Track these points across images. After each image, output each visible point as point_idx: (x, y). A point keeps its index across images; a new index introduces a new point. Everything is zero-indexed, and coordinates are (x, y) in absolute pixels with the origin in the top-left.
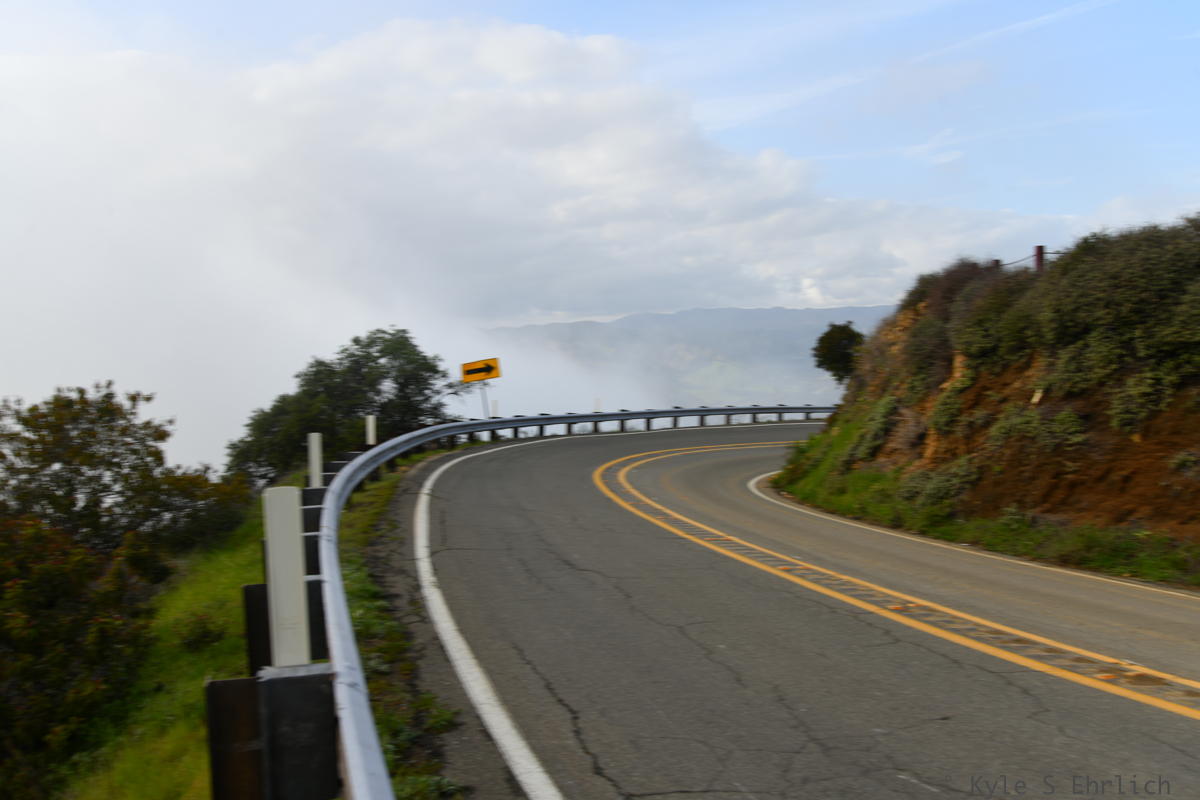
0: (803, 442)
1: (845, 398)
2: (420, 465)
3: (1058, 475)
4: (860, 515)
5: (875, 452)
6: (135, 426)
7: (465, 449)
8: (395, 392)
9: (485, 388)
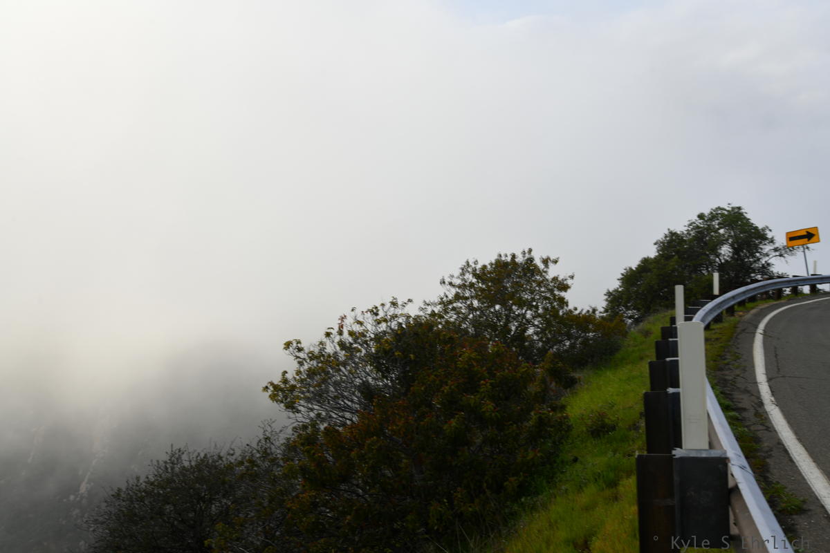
2: (753, 311)
6: (547, 280)
7: (790, 299)
8: (731, 254)
9: (806, 250)
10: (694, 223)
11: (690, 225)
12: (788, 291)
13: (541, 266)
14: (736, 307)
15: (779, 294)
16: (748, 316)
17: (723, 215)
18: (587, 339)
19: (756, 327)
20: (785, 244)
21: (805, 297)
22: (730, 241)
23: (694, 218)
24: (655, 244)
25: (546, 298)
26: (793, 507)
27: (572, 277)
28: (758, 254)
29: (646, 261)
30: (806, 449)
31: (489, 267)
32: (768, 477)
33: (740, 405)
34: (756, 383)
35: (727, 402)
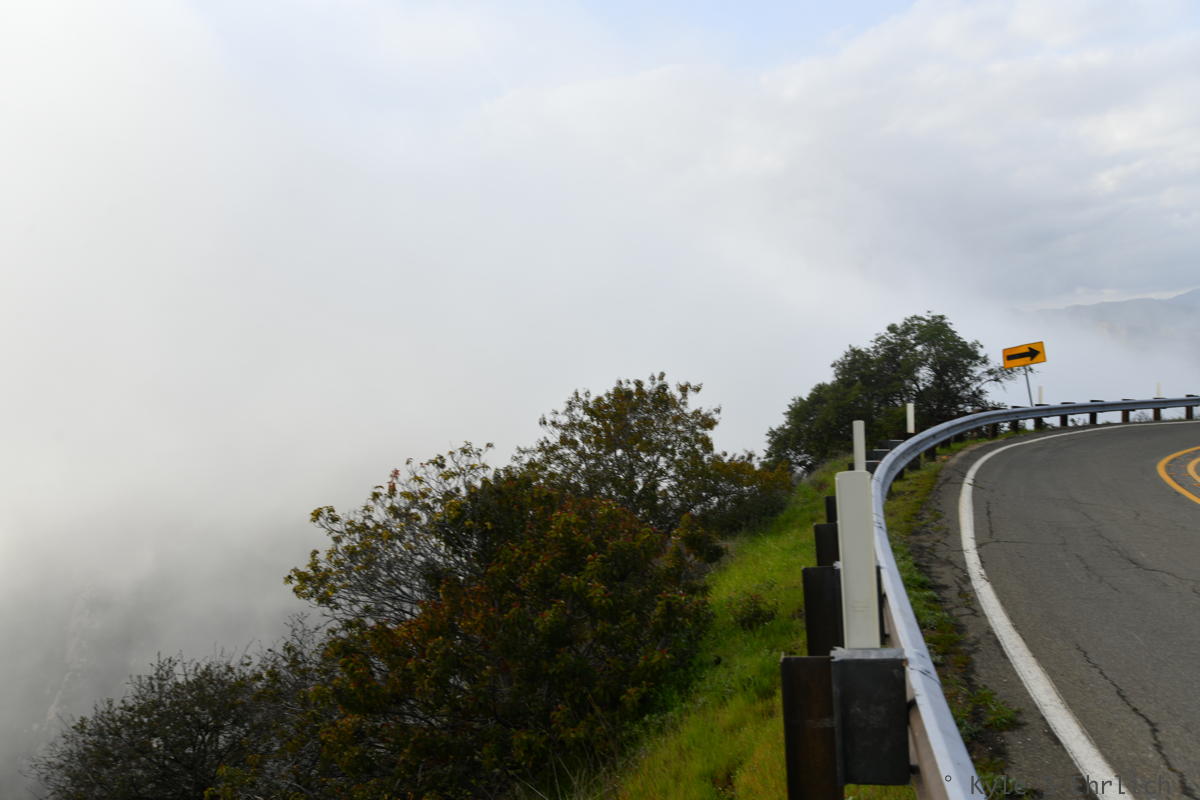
2: (961, 454)
6: (686, 415)
7: (1009, 438)
8: (932, 379)
9: (1029, 373)
10: (883, 337)
11: (878, 340)
12: (1006, 427)
13: (678, 395)
14: (938, 449)
15: (994, 431)
16: (954, 461)
17: (919, 325)
18: (742, 495)
19: (964, 475)
20: (1002, 365)
21: (1028, 434)
22: (930, 360)
23: (883, 331)
24: (833, 366)
25: (686, 439)
26: (1004, 721)
27: (718, 411)
28: (967, 379)
29: (820, 388)
30: (1024, 639)
31: (605, 399)
32: (972, 680)
33: (940, 581)
34: (961, 551)
35: (922, 578)
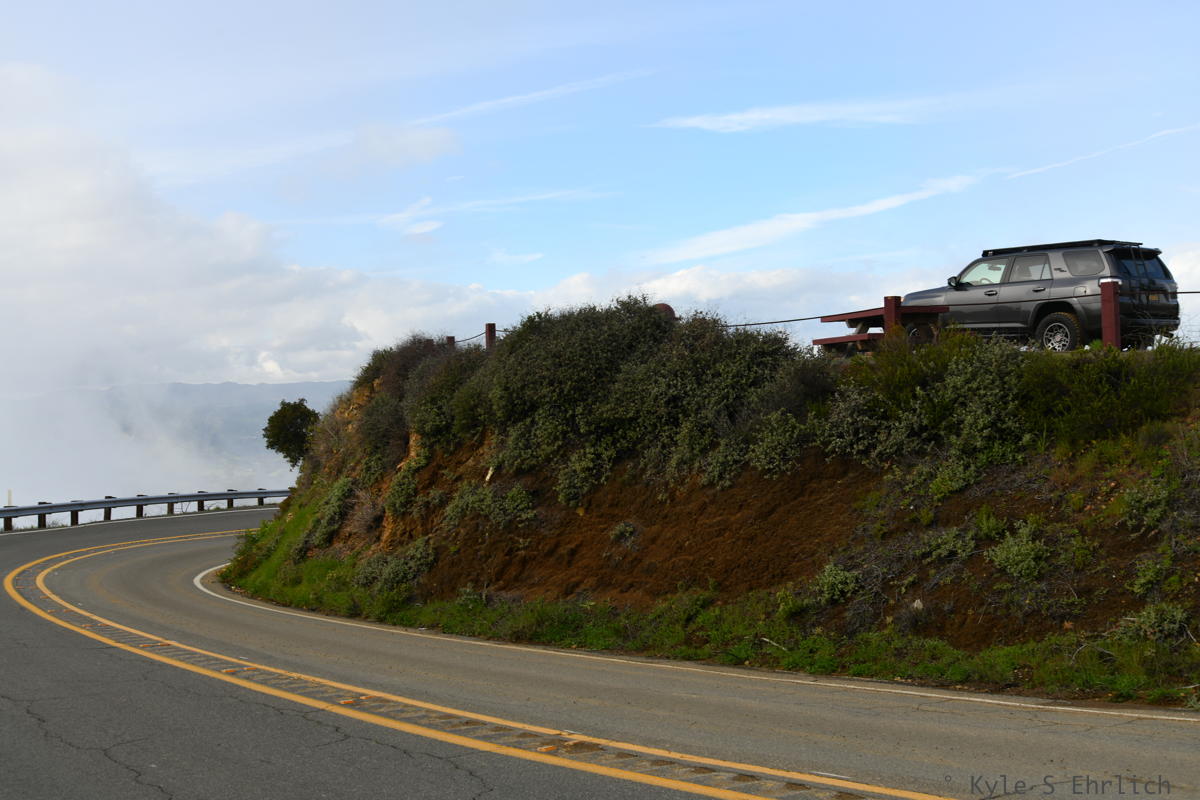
0: (255, 530)
1: (299, 481)
3: (510, 552)
4: (316, 606)
5: (330, 538)
